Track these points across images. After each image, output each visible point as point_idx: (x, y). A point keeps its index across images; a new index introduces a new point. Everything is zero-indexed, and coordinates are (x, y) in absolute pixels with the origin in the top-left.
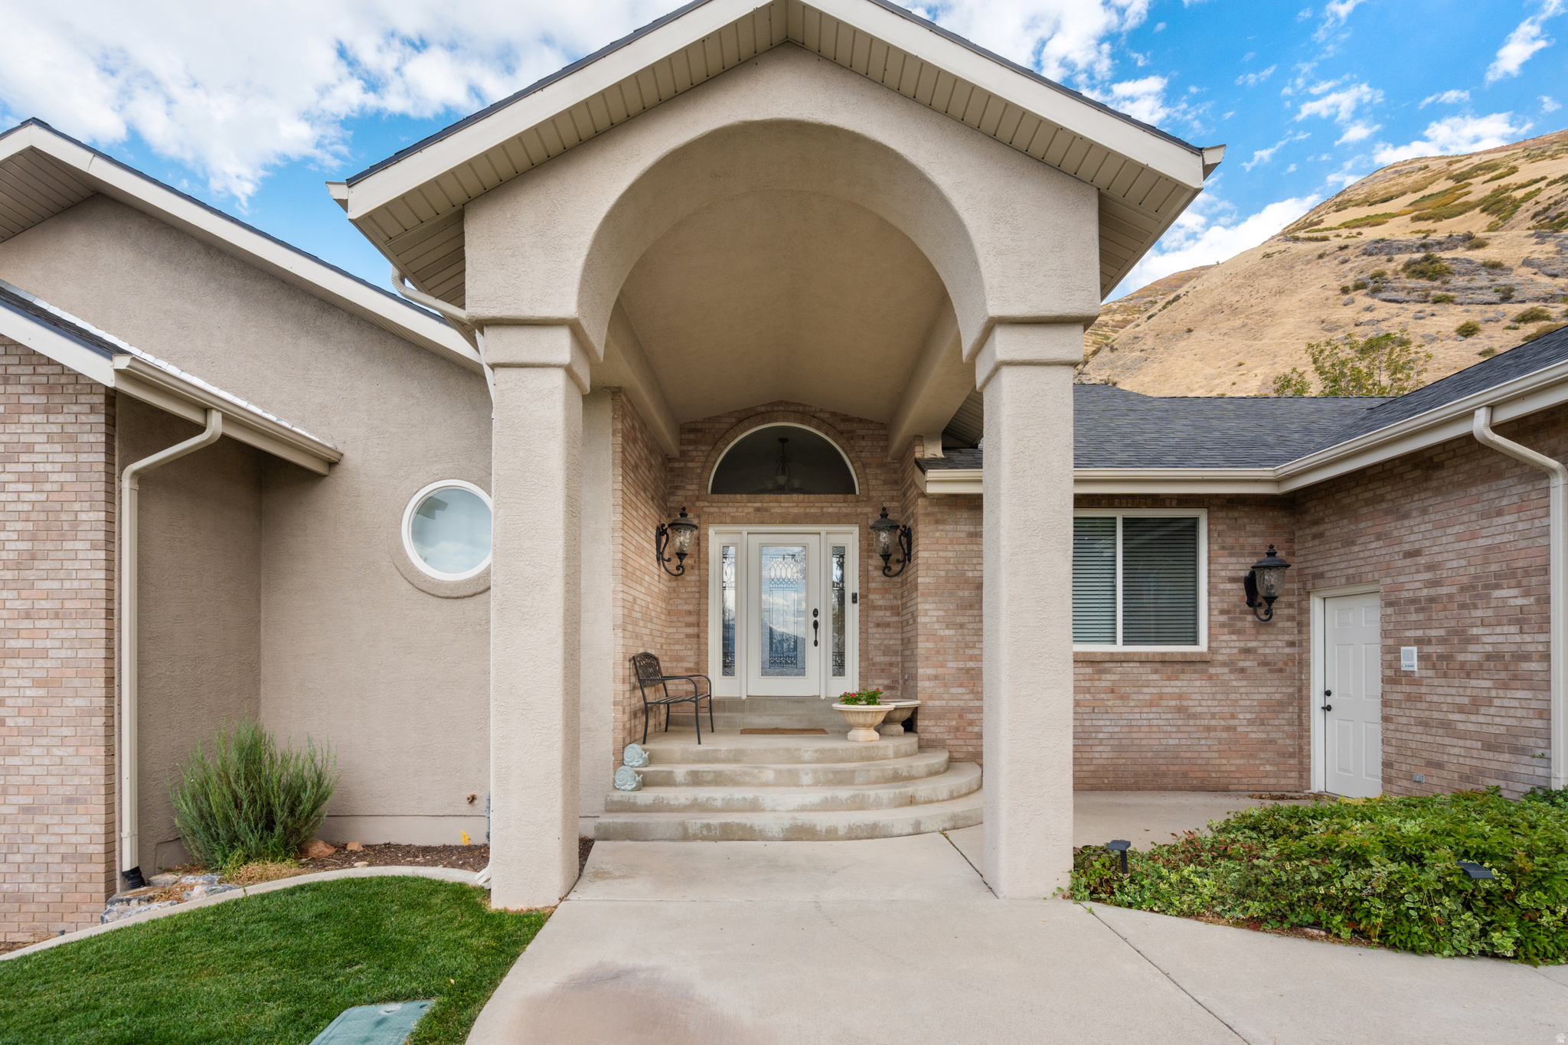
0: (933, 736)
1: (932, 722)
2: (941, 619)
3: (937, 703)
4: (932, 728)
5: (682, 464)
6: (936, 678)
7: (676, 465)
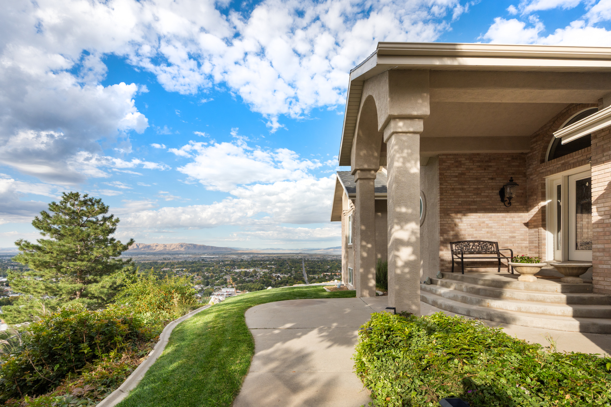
0: (602, 287)
1: (602, 279)
2: (607, 213)
3: (605, 266)
4: (601, 282)
5: (531, 154)
6: (604, 250)
7: (530, 155)
